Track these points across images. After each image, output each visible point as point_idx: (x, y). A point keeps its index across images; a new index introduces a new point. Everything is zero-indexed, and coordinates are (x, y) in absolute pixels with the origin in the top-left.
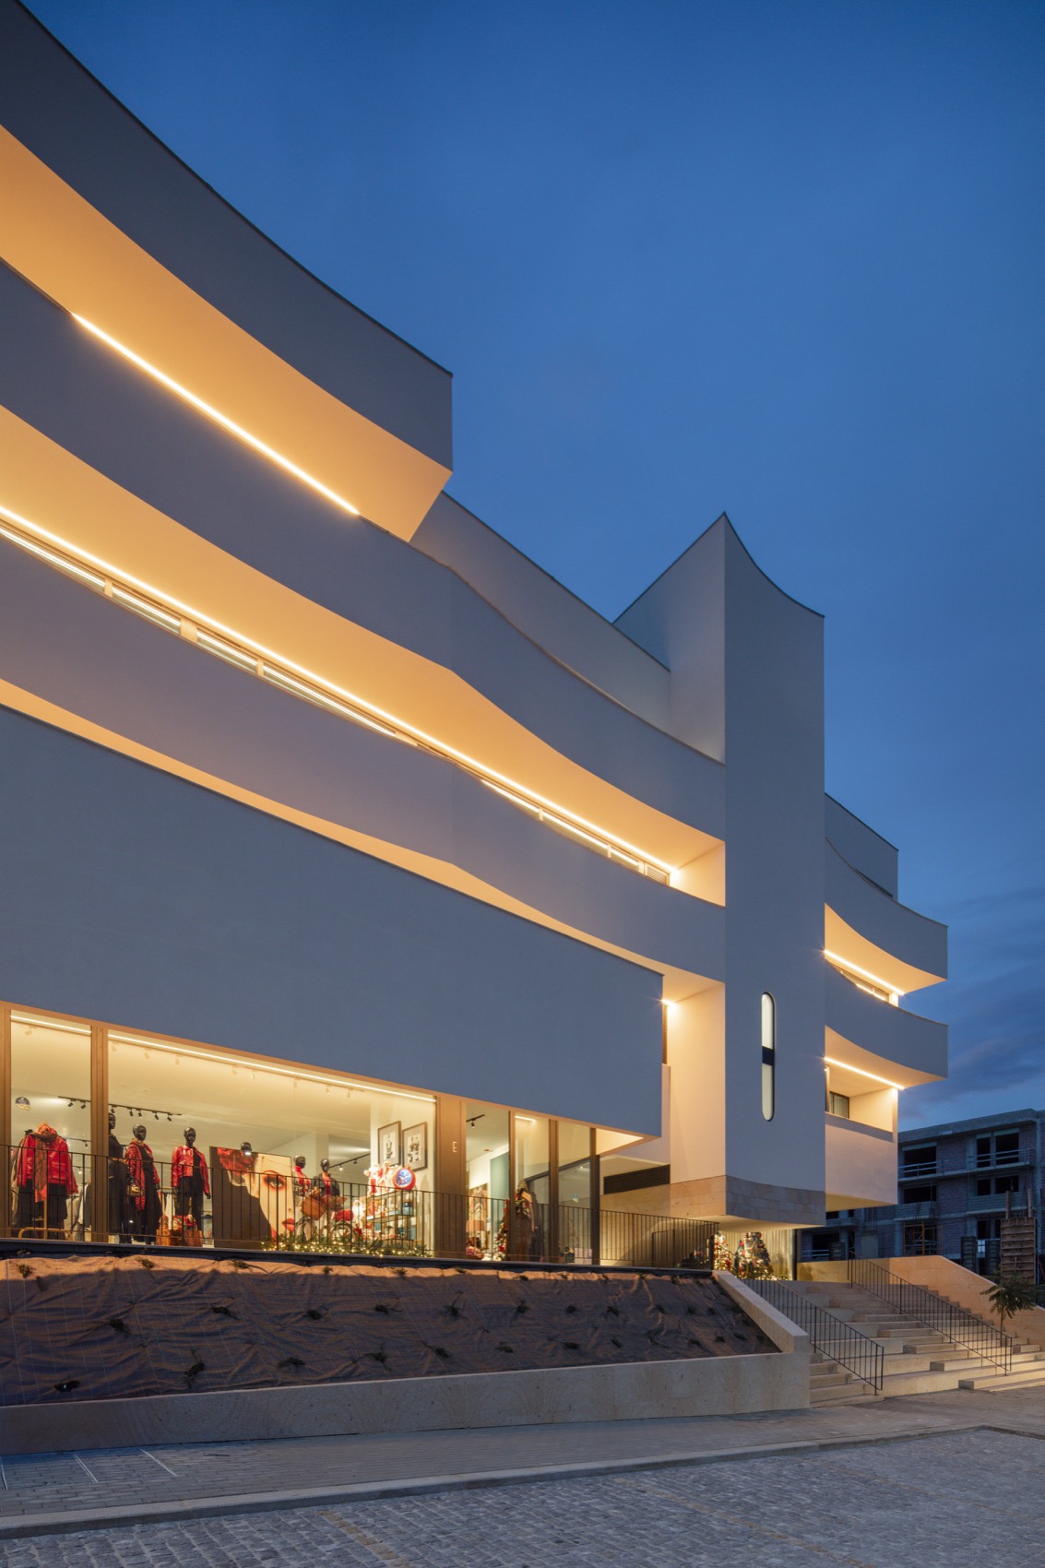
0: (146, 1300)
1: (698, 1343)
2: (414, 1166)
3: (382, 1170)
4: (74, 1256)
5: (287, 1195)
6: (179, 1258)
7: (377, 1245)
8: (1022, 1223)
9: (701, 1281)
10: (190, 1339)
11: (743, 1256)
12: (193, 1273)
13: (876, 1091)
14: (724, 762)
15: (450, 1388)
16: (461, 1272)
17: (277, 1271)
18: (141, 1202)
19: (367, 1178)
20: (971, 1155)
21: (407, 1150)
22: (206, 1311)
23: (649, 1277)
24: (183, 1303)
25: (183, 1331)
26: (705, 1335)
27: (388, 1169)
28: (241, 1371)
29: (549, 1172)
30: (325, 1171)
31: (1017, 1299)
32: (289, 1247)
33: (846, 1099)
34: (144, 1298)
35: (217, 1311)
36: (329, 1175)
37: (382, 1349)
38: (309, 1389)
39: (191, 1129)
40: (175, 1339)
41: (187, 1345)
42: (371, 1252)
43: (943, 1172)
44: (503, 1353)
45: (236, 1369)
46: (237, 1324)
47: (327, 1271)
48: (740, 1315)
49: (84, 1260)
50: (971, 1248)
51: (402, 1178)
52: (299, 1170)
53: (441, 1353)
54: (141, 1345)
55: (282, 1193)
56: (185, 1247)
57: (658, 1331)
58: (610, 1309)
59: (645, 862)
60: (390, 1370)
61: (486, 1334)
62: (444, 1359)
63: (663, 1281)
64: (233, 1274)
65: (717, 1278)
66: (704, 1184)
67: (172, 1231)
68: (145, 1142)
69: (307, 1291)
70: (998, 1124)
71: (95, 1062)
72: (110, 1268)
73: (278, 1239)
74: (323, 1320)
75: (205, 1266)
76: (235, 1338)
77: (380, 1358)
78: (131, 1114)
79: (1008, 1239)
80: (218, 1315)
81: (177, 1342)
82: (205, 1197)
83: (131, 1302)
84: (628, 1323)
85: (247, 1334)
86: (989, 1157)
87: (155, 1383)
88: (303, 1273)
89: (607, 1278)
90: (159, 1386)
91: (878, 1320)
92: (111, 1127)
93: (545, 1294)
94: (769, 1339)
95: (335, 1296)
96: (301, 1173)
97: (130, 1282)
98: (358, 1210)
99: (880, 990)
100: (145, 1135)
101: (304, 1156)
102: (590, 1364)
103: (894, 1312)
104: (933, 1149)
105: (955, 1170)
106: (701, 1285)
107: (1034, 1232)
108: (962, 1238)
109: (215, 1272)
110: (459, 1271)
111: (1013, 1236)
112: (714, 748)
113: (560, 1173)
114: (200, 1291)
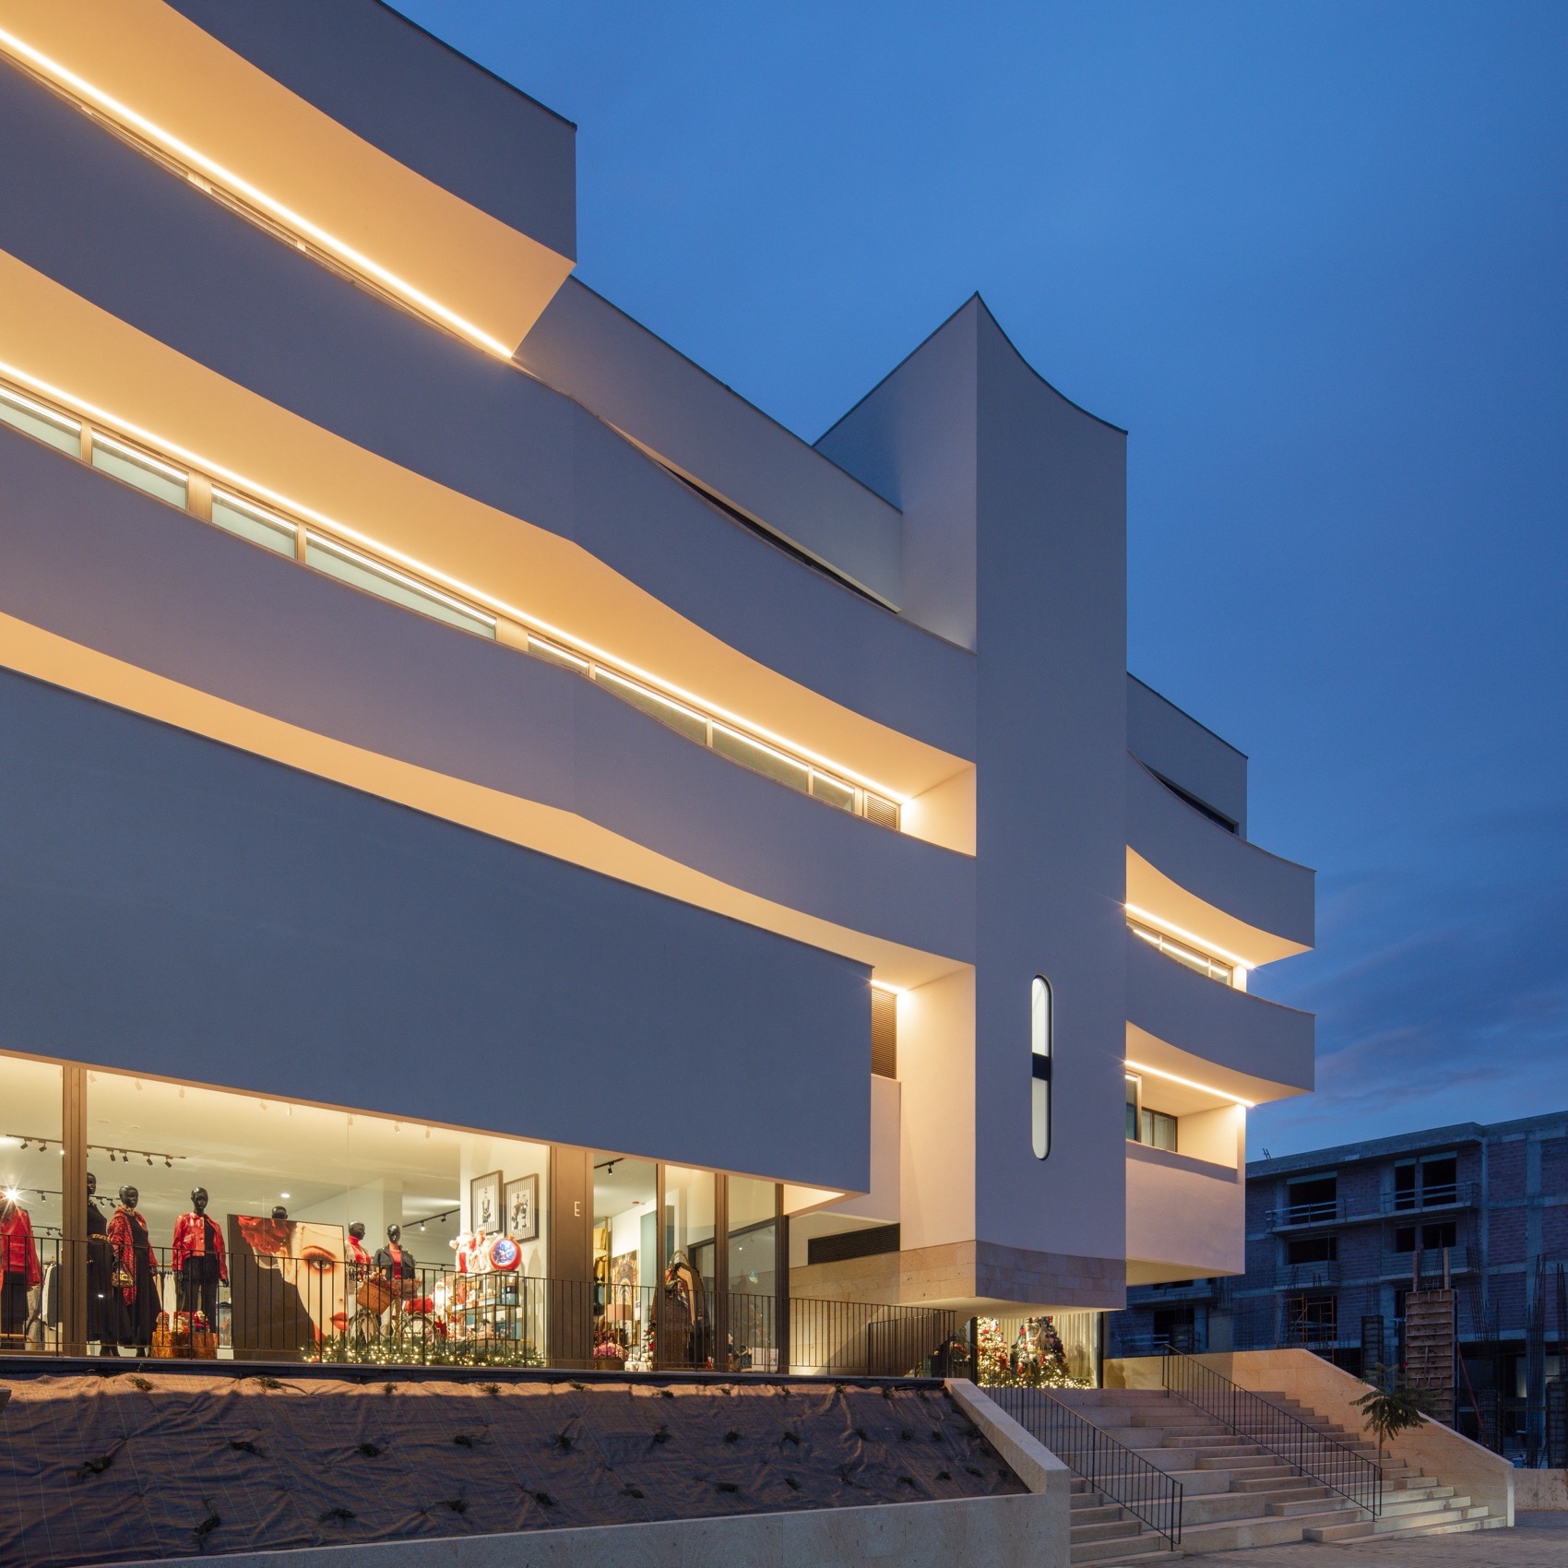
0: (142, 1434)
1: (910, 1482)
2: (520, 1234)
3: (475, 1240)
4: (45, 1376)
5: (336, 1280)
6: (185, 1376)
7: (464, 1348)
8: (1435, 1298)
9: (927, 1394)
10: (201, 1485)
11: (1025, 1349)
12: (206, 1396)
13: (1211, 1109)
14: (975, 651)
15: (552, 1547)
16: (577, 1387)
17: (320, 1391)
18: (130, 1295)
19: (453, 1251)
20: (1388, 1190)
21: (511, 1212)
22: (223, 1447)
23: (850, 1389)
24: (190, 1437)
25: (192, 1475)
26: (922, 1472)
27: (483, 1239)
28: (270, 1526)
29: (715, 1238)
30: (394, 1242)
31: (1400, 1411)
32: (340, 1354)
33: (1173, 1121)
34: (139, 1431)
35: (237, 1447)
36: (400, 1248)
37: (461, 1495)
38: (359, 1549)
39: (202, 1190)
40: (181, 1485)
41: (197, 1493)
42: (456, 1359)
43: (1345, 1217)
44: (629, 1498)
45: (263, 1524)
46: (265, 1465)
47: (389, 1390)
48: (978, 1441)
49: (59, 1382)
50: (1375, 1332)
51: (503, 1253)
52: (355, 1243)
53: (543, 1499)
54: (136, 1494)
55: (327, 1278)
56: (194, 1361)
57: (854, 1467)
58: (788, 1436)
59: (863, 789)
60: (471, 1523)
61: (608, 1473)
62: (548, 1508)
63: (870, 1395)
64: (260, 1397)
65: (950, 1390)
66: (946, 1252)
67: (175, 1334)
68: (135, 1209)
69: (360, 1418)
70: (1425, 1144)
71: (68, 1106)
72: (93, 1392)
73: (324, 1341)
74: (382, 1457)
75: (222, 1386)
76: (262, 1483)
77: (458, 1507)
78: (113, 1158)
79: (1416, 1321)
80: (239, 1453)
81: (184, 1489)
82: (221, 1283)
83: (122, 1437)
84: (812, 1455)
85: (279, 1477)
86: (1412, 1195)
87: (156, 1543)
88: (355, 1393)
89: (788, 1392)
90: (161, 1547)
91: (1198, 1443)
92: (90, 1192)
93: (697, 1417)
94: (1015, 1475)
95: (400, 1424)
96: (358, 1247)
97: (120, 1409)
98: (441, 1298)
99: (1219, 962)
100: (136, 1201)
101: (362, 1222)
102: (750, 1512)
103: (1226, 1432)
104: (1332, 1182)
105: (1364, 1213)
106: (925, 1399)
107: (1453, 1311)
108: (1363, 1317)
109: (235, 1395)
110: (575, 1386)
111: (1423, 1317)
112: (959, 631)
113: (731, 1242)
114: (214, 1421)
